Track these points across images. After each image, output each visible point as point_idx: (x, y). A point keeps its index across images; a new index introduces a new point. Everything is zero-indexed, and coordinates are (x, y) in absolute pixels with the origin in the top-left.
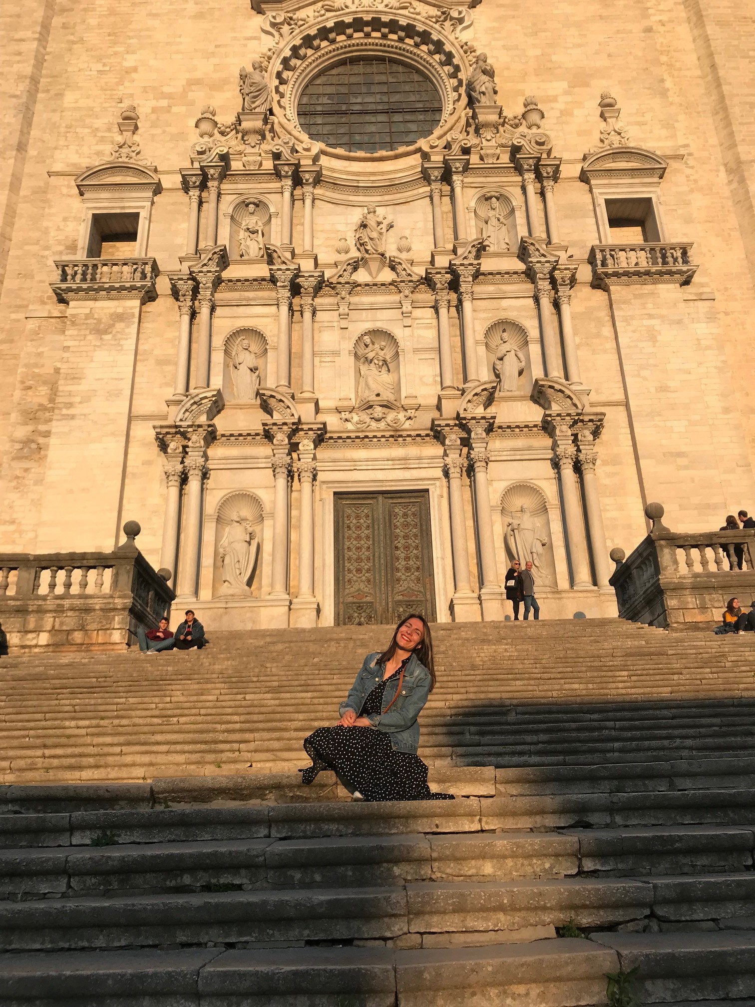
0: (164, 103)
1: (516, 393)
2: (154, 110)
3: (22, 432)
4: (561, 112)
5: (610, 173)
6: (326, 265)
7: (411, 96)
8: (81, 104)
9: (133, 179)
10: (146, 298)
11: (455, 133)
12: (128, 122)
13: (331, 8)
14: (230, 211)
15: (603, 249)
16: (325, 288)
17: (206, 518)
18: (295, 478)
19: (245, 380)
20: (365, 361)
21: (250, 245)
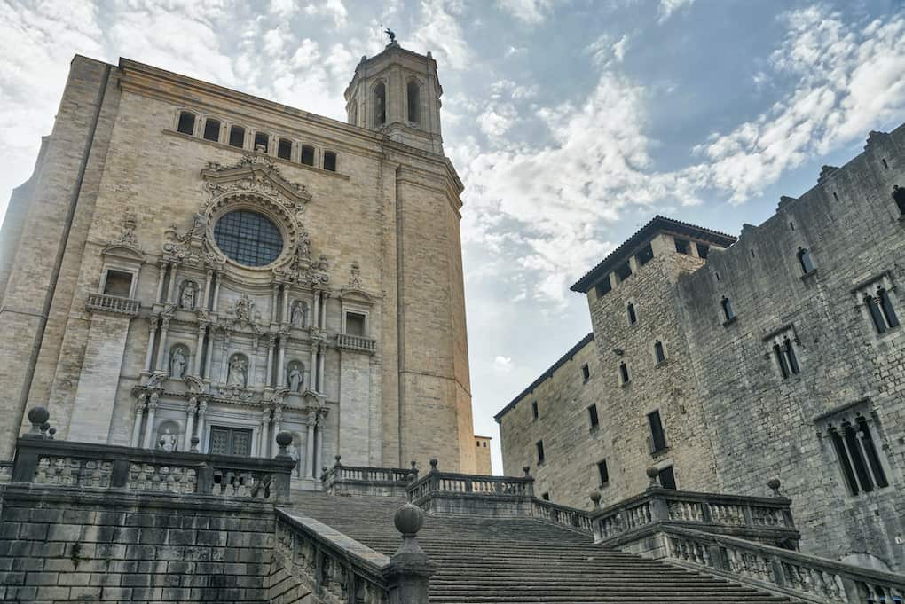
0: (150, 216)
1: (296, 393)
2: (144, 219)
3: (62, 376)
4: (336, 265)
5: (350, 301)
6: (221, 319)
7: (269, 236)
8: (105, 206)
9: (131, 256)
10: (134, 319)
11: (287, 267)
12: (131, 223)
13: (240, 187)
14: (180, 283)
15: (341, 336)
16: (221, 330)
17: (154, 430)
18: (197, 417)
19: (177, 368)
20: (233, 367)
21: (187, 302)
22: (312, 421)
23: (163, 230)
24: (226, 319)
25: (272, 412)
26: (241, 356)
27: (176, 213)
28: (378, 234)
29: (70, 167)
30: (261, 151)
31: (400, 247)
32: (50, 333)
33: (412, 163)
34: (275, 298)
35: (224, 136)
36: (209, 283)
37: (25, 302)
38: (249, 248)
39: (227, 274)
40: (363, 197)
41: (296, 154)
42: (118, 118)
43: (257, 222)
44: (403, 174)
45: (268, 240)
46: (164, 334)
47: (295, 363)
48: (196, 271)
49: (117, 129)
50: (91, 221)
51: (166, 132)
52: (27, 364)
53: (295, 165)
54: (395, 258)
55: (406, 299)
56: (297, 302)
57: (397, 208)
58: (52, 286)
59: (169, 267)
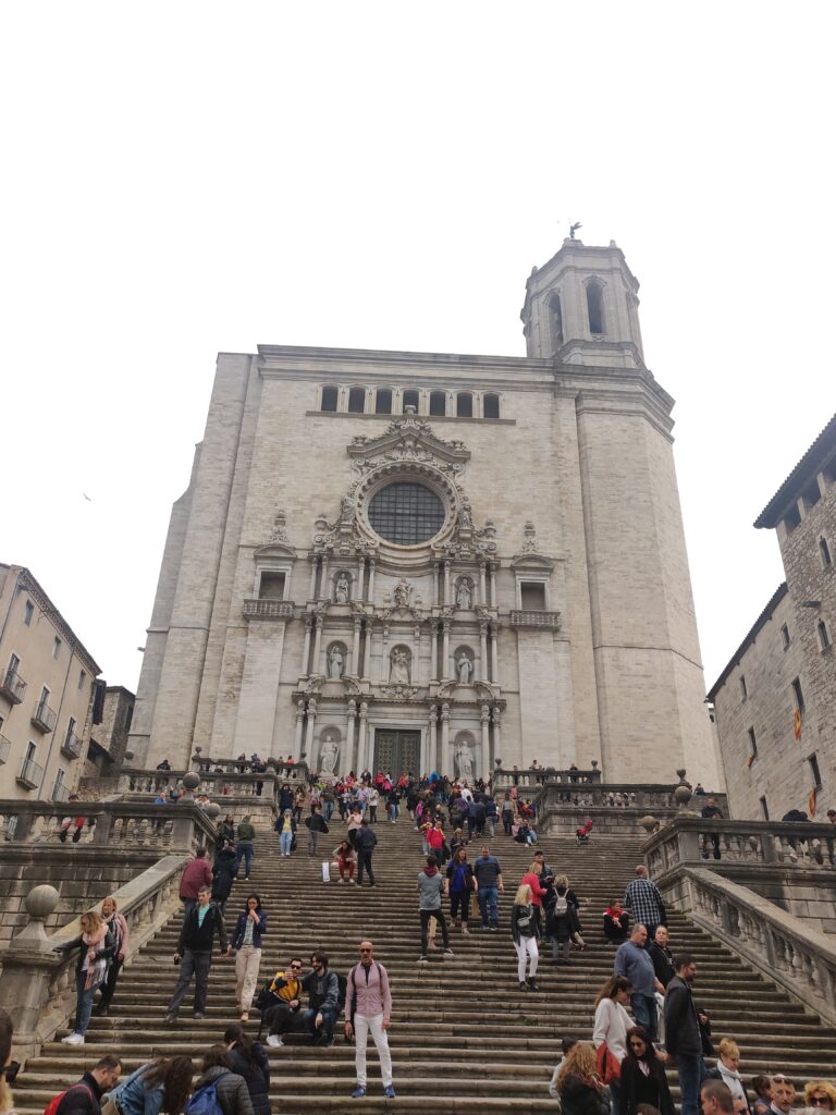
0: (299, 507)
1: (467, 685)
2: (294, 512)
3: (226, 687)
4: (506, 528)
5: (525, 569)
6: (379, 609)
7: (429, 507)
8: (255, 505)
9: (283, 555)
10: (289, 620)
11: (448, 540)
12: (280, 519)
13: (390, 458)
14: (332, 576)
15: (516, 612)
16: (378, 622)
17: (315, 738)
18: (357, 721)
19: (336, 669)
20: (395, 661)
21: (342, 596)
22: (486, 716)
23: (314, 521)
24: (384, 609)
25: (440, 709)
26: (402, 648)
27: (326, 500)
28: (557, 482)
29: (219, 471)
30: (411, 412)
31: (586, 493)
32: (212, 645)
33: (597, 386)
34: (436, 577)
35: (370, 405)
36: (362, 572)
37: (187, 616)
38: (406, 524)
39: (382, 558)
40: (534, 441)
41: (451, 408)
42: (262, 409)
43: (414, 494)
44: (585, 402)
45: (427, 512)
46: (318, 633)
47: (464, 650)
48: (348, 560)
49: (261, 420)
50: (243, 522)
51: (310, 414)
52: (194, 679)
53: (450, 420)
54: (581, 507)
55: (598, 556)
56: (460, 579)
57: (580, 445)
58: (211, 597)
59: (320, 561)
